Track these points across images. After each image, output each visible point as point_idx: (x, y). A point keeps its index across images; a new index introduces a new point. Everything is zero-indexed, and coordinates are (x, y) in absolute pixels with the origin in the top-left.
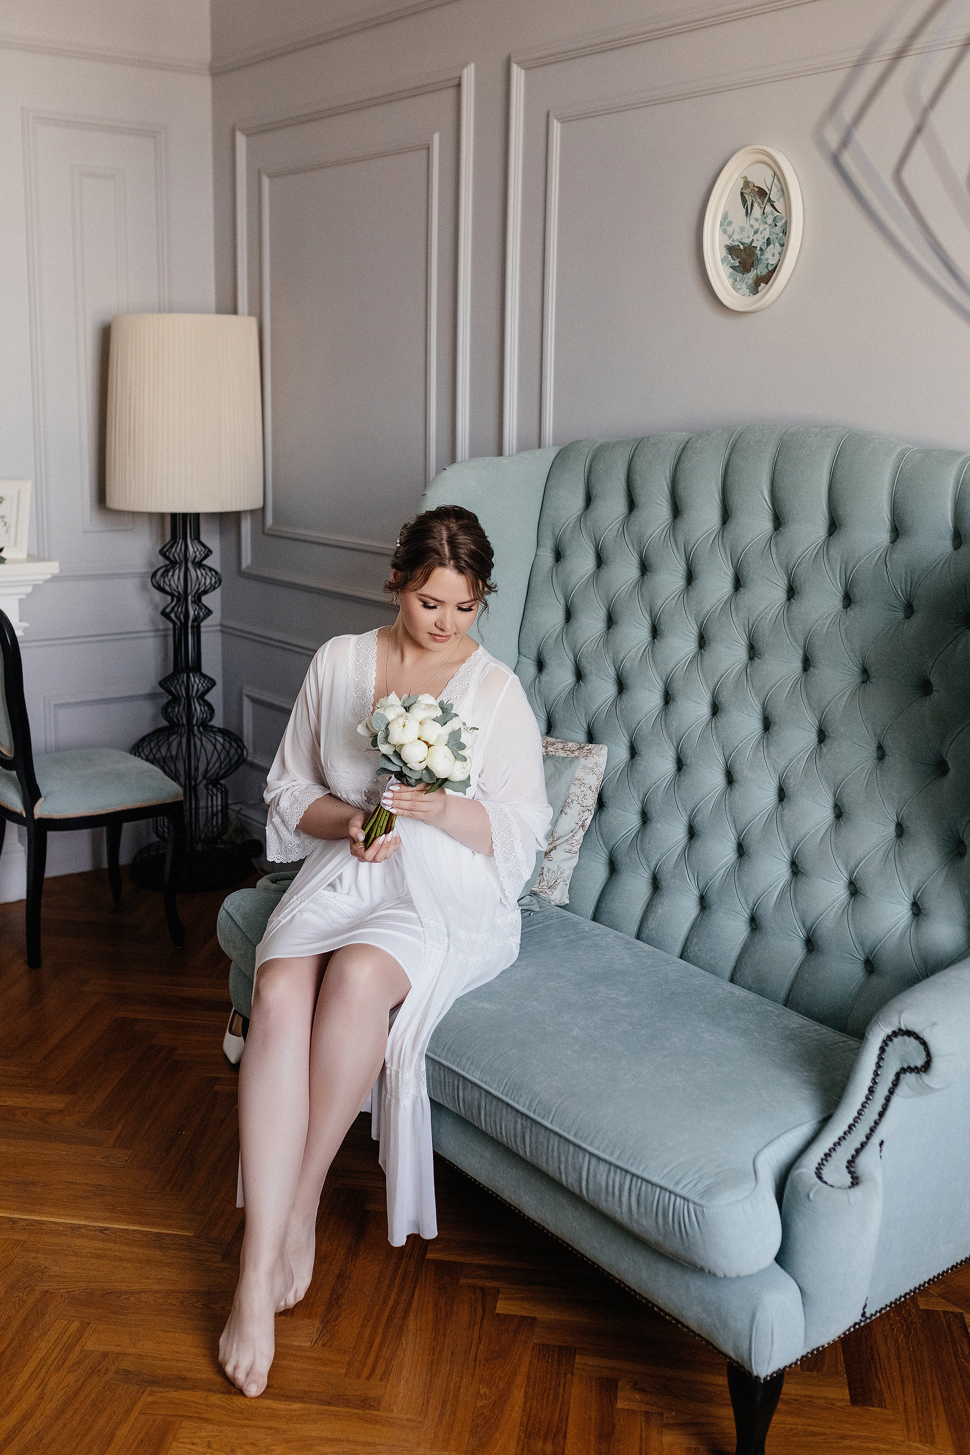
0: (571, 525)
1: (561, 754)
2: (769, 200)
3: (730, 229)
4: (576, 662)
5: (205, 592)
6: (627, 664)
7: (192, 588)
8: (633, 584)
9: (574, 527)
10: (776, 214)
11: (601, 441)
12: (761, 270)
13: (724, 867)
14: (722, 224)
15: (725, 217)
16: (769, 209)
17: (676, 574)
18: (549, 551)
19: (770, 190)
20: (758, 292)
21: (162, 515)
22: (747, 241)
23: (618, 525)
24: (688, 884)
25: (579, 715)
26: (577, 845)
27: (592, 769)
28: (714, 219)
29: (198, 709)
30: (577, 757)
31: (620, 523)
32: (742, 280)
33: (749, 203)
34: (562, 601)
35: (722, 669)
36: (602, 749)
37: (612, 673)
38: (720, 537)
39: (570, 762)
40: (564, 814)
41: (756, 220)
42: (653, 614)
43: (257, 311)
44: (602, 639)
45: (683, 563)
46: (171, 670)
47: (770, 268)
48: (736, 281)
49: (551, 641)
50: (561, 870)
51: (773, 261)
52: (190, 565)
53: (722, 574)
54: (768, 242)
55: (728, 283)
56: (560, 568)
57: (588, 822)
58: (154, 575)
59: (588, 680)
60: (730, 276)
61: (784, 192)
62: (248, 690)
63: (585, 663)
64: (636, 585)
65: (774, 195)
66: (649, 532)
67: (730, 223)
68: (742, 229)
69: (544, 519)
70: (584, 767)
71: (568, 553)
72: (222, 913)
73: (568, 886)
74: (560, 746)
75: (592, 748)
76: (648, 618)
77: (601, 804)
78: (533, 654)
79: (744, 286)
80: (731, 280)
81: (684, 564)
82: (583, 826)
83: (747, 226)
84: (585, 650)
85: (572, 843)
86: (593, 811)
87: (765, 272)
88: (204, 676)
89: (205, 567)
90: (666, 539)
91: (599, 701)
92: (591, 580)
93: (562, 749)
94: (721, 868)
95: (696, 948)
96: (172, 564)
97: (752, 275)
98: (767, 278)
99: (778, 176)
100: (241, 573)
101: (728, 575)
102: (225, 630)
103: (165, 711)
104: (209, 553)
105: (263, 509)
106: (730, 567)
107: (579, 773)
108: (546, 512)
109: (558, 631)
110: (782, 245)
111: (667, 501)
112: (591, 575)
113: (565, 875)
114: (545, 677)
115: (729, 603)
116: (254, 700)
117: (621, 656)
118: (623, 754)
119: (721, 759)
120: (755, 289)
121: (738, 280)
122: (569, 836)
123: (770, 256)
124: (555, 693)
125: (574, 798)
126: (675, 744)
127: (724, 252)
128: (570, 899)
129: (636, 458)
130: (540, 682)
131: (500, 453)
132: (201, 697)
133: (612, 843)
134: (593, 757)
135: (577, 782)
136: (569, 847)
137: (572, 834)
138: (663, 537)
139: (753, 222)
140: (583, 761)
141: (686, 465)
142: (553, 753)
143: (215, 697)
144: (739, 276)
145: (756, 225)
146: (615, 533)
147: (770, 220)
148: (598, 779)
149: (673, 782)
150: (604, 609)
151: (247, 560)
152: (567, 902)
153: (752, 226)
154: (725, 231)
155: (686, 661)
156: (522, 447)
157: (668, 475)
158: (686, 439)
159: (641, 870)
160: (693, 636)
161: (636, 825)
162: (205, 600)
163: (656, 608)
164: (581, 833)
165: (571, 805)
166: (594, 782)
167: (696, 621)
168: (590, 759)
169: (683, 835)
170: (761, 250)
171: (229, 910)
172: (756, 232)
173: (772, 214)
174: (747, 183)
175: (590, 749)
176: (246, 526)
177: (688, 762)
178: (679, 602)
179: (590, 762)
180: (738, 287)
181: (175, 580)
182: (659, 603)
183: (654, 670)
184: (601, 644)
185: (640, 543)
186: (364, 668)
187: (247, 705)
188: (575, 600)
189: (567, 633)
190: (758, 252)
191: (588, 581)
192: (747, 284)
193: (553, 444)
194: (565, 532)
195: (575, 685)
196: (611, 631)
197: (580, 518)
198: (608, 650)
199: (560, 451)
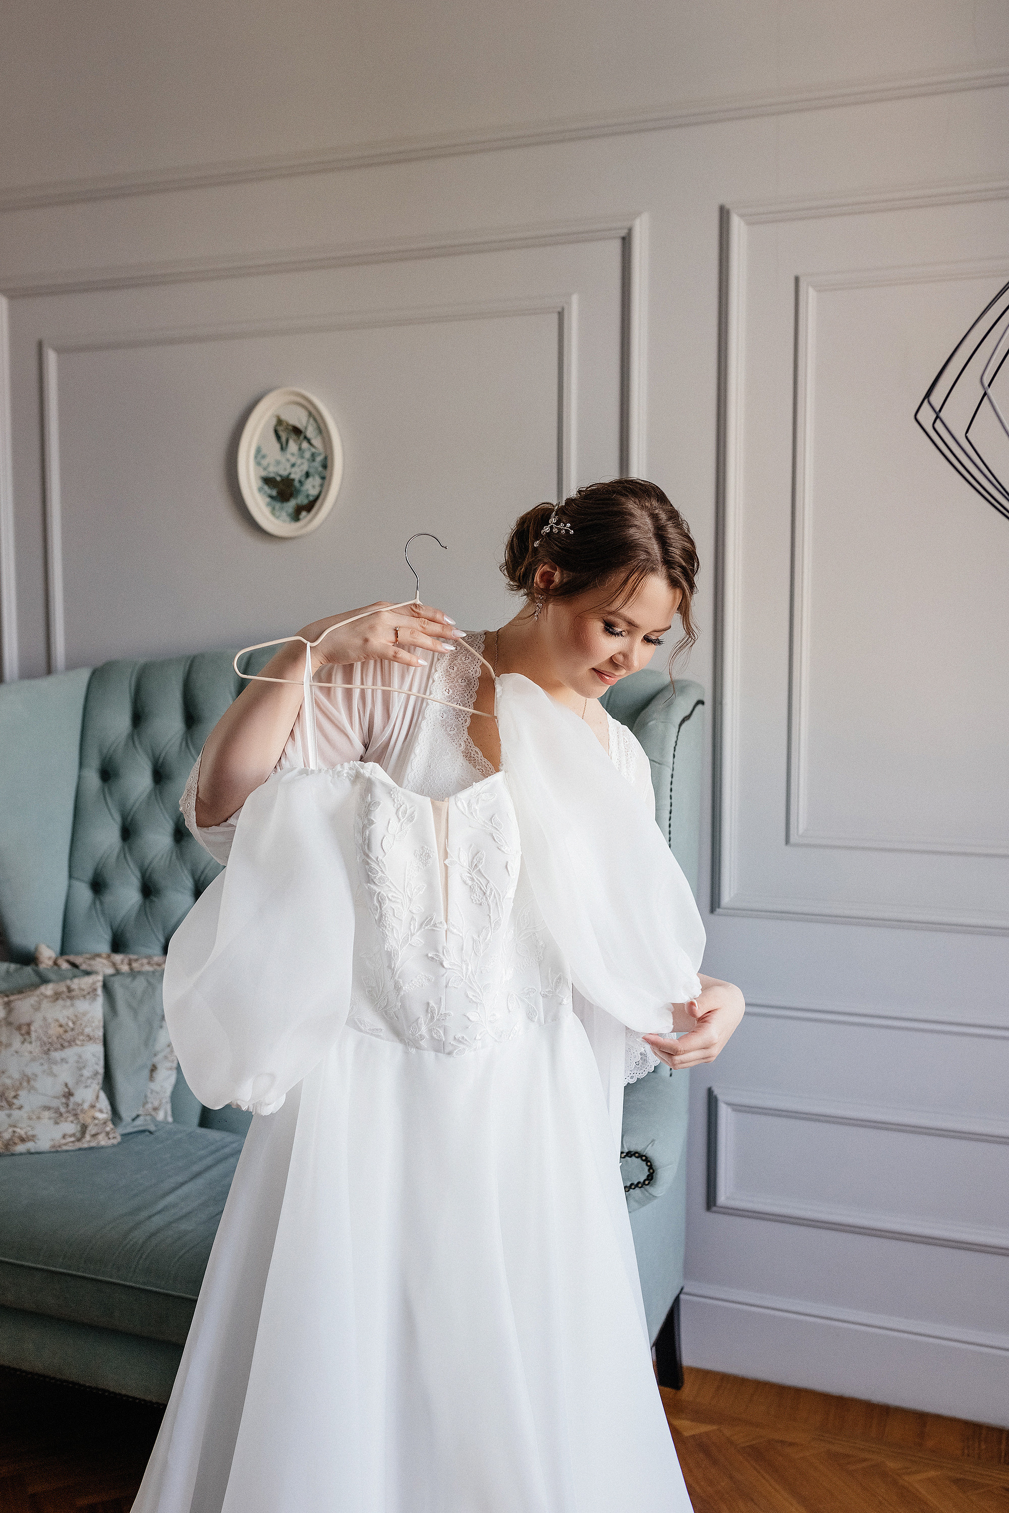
0: (122, 744)
1: (147, 968)
2: (305, 438)
3: (265, 462)
9: (126, 745)
10: (313, 450)
11: (142, 661)
12: (301, 500)
14: (256, 457)
15: (258, 450)
16: (305, 445)
18: (95, 772)
19: (306, 428)
20: (299, 519)
22: (285, 473)
28: (248, 451)
31: (180, 738)
32: (282, 509)
33: (284, 439)
34: (118, 819)
41: (293, 454)
47: (311, 498)
48: (274, 509)
49: (112, 861)
50: (164, 1089)
51: (313, 492)
54: (307, 475)
55: (267, 511)
56: (112, 788)
60: (268, 504)
61: (322, 430)
65: (311, 432)
67: (264, 457)
68: (278, 463)
69: (87, 740)
71: (118, 772)
78: (89, 874)
79: (284, 514)
80: (270, 508)
83: (283, 460)
84: (155, 867)
87: (305, 502)
92: (153, 795)
97: (292, 504)
98: (309, 506)
99: (314, 415)
108: (90, 732)
109: (117, 849)
110: (323, 478)
112: (152, 789)
113: (167, 1093)
114: (108, 898)
120: (296, 516)
121: (277, 508)
123: (311, 487)
124: (122, 913)
127: (260, 483)
128: (173, 1116)
129: (193, 676)
130: (101, 903)
136: (170, 1064)
139: (289, 456)
144: (278, 505)
145: (293, 460)
146: (177, 748)
147: (307, 455)
150: (172, 823)
153: (288, 460)
154: (258, 464)
156: (27, 674)
170: (300, 482)
172: (293, 465)
173: (309, 449)
174: (280, 422)
180: (278, 514)
184: (174, 857)
188: (136, 818)
189: (129, 850)
190: (296, 484)
191: (149, 797)
192: (287, 512)
193: (71, 666)
194: (114, 751)
195: (144, 903)
196: (183, 843)
197: (131, 737)
198: (185, 864)
199: (94, 673)
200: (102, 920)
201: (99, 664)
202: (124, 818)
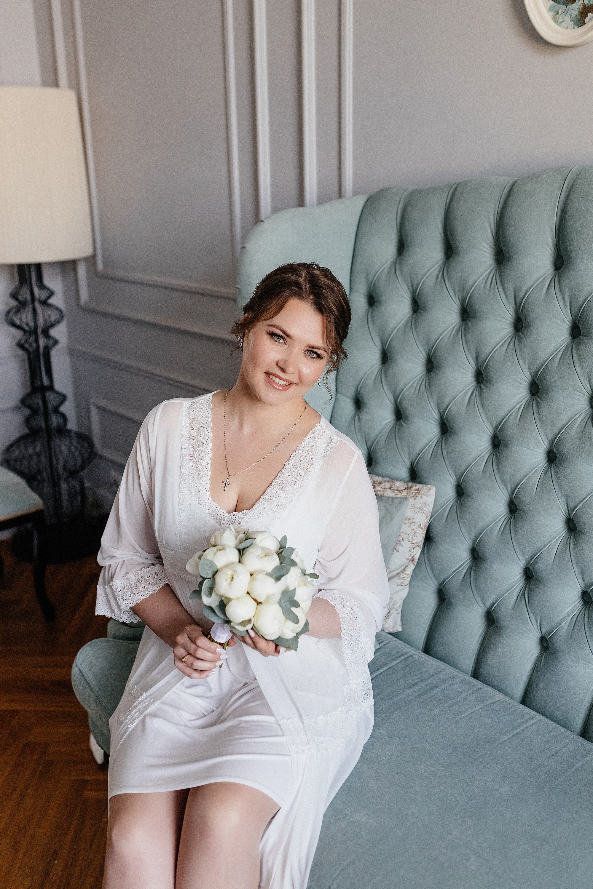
0: (386, 272)
1: (390, 494)
4: (396, 404)
5: (52, 325)
6: (454, 409)
7: (41, 322)
8: (455, 329)
9: (389, 273)
11: (411, 188)
13: (571, 614)
17: (504, 320)
18: (362, 296)
20: (584, 23)
21: (10, 266)
23: (436, 272)
24: (530, 626)
25: (402, 454)
26: (407, 578)
27: (421, 509)
29: (55, 420)
30: (406, 498)
31: (438, 269)
32: (565, 12)
34: (379, 344)
35: (563, 419)
36: (430, 489)
37: (435, 415)
38: (557, 284)
39: (400, 503)
40: (395, 551)
42: (480, 360)
43: (75, 85)
44: (424, 383)
45: (512, 310)
46: (29, 390)
48: (557, 13)
49: (370, 382)
50: (393, 600)
52: (37, 305)
53: (559, 322)
55: (548, 16)
56: (375, 313)
57: (417, 556)
58: (8, 313)
59: (410, 421)
60: (550, 9)
62: (94, 399)
63: (406, 404)
64: (458, 331)
66: (472, 279)
69: (357, 266)
70: (414, 507)
71: (383, 298)
72: (75, 671)
73: (400, 614)
74: (388, 485)
75: (420, 488)
76: (473, 363)
77: (429, 539)
78: (351, 392)
79: (567, 18)
80: (552, 13)
81: (512, 312)
82: (413, 560)
84: (406, 393)
85: (404, 577)
86: (422, 546)
88: (58, 393)
89: (50, 306)
90: (492, 286)
91: (423, 442)
92: (409, 325)
93: (390, 488)
94: (568, 615)
95: (544, 693)
96: (22, 305)
97: (577, 5)
100: (80, 307)
101: (565, 322)
102: (72, 352)
103: (28, 421)
104: (51, 294)
105: (94, 257)
106: (567, 314)
107: (409, 512)
108: (358, 259)
109: (376, 372)
111: (490, 246)
112: (409, 319)
113: (397, 606)
114: (365, 416)
115: (570, 352)
116: (101, 409)
117: (446, 401)
118: (450, 493)
119: (564, 508)
120: (580, 21)
121: (560, 12)
122: (400, 570)
124: (376, 432)
125: (405, 536)
126: (509, 489)
128: (403, 625)
129: (455, 204)
130: (359, 420)
131: (301, 203)
132: (56, 410)
133: (442, 578)
134: (422, 497)
135: (407, 521)
136: (400, 581)
137: (403, 568)
138: (488, 284)
140: (411, 501)
141: (514, 210)
142: (382, 493)
143: (67, 408)
144: (561, 8)
146: (434, 280)
148: (427, 517)
149: (508, 525)
150: (424, 353)
151: (84, 297)
152: (400, 629)
155: (519, 408)
156: (322, 200)
157: (492, 220)
158: (511, 183)
159: (476, 606)
160: (525, 383)
161: (467, 561)
162: (53, 332)
163: (483, 356)
164: (412, 567)
165: (402, 543)
166: (423, 520)
167: (530, 369)
168: (418, 498)
169: (519, 576)
171: (81, 669)
175: (418, 490)
176: (82, 270)
177: (526, 508)
178: (509, 350)
179: (419, 501)
180: (560, 20)
181: (26, 317)
182: (487, 350)
183: (484, 416)
184: (423, 386)
185: (462, 290)
186: (199, 437)
187: (95, 414)
188: (394, 344)
189: (386, 374)
191: (406, 326)
192: (570, 15)
193: (356, 193)
194: (379, 278)
195: (395, 424)
196: (433, 375)
197: (394, 265)
198: (431, 394)
199: (368, 199)
200: (359, 435)
201: (375, 190)
202: (383, 344)
